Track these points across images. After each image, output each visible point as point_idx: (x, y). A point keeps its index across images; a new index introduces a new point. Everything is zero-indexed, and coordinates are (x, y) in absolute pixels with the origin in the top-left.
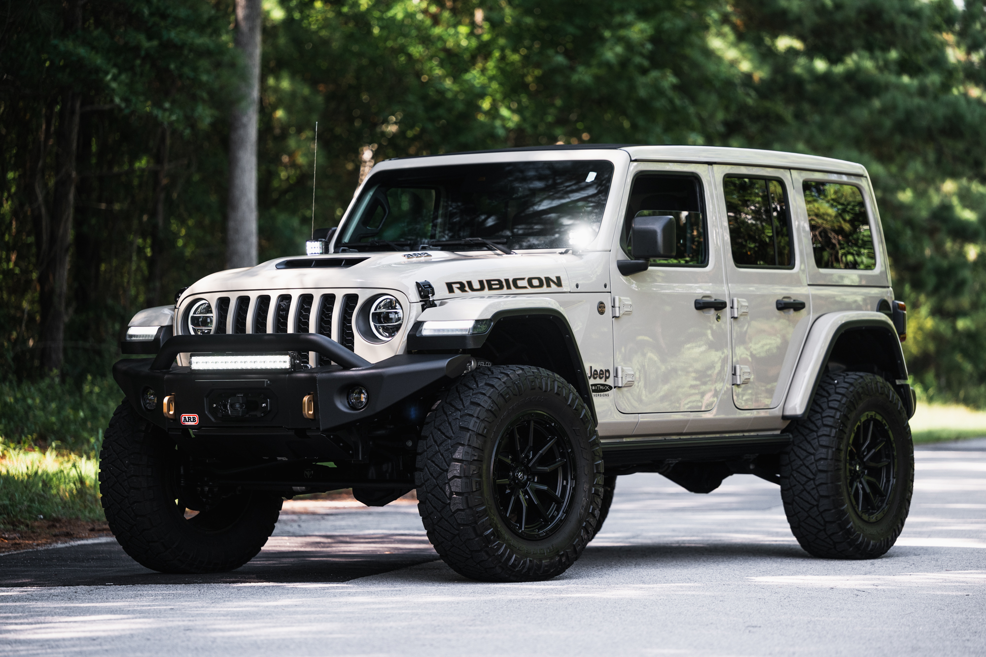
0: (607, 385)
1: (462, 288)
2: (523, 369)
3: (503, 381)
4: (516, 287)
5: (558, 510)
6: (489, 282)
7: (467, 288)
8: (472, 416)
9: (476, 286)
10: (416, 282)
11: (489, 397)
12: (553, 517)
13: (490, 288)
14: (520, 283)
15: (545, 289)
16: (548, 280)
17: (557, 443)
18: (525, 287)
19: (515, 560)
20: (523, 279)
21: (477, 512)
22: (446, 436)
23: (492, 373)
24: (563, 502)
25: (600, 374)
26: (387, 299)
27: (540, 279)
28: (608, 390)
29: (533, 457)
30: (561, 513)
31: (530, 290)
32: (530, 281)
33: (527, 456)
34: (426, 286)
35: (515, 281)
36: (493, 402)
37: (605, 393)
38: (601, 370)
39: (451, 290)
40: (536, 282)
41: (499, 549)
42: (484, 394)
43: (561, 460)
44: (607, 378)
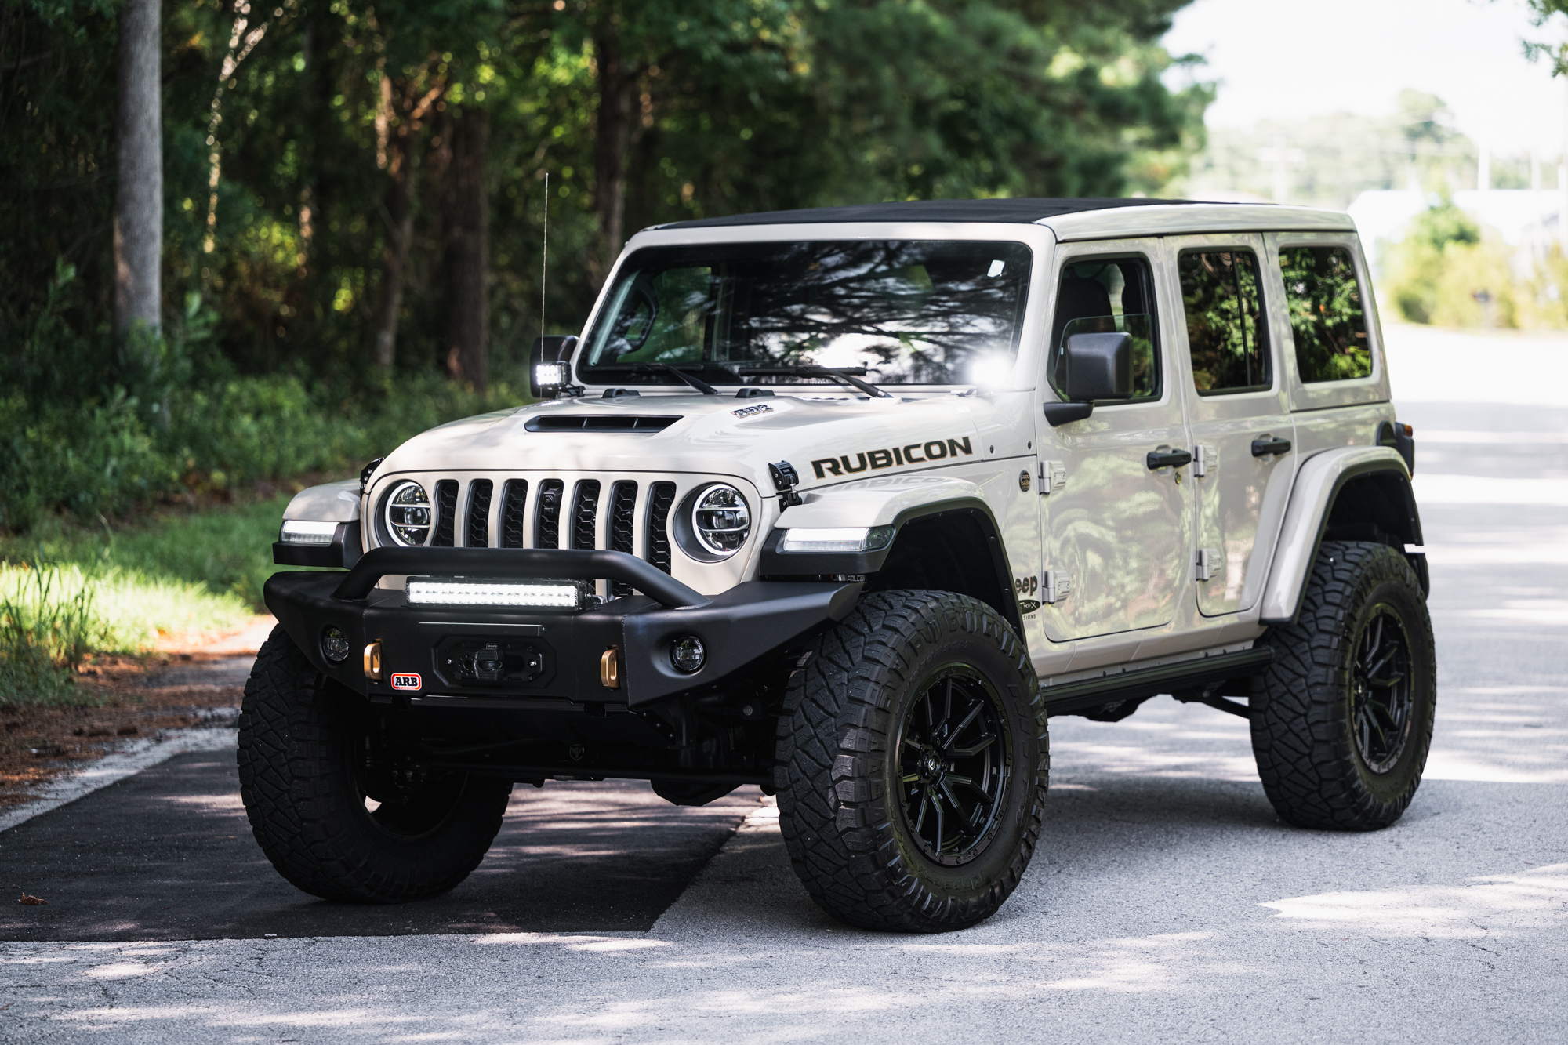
0: (1033, 601)
1: (835, 470)
2: (937, 600)
3: (911, 620)
4: (911, 460)
5: (986, 814)
6: (871, 455)
7: (842, 469)
8: (868, 679)
9: (855, 463)
10: (770, 465)
11: (893, 649)
12: (980, 827)
13: (875, 466)
14: (916, 453)
15: (948, 459)
16: (952, 442)
17: (984, 711)
18: (922, 459)
19: (931, 902)
20: (918, 446)
21: (879, 832)
22: (826, 712)
23: (891, 607)
24: (993, 802)
25: (1024, 585)
26: (719, 489)
27: (940, 444)
28: (1034, 609)
29: (950, 733)
30: (990, 819)
31: (930, 463)
32: (928, 446)
33: (941, 733)
34: (785, 471)
35: (907, 449)
36: (899, 656)
37: (1030, 614)
38: (1026, 579)
39: (820, 474)
40: (936, 450)
41: (908, 887)
42: (884, 644)
43: (988, 737)
44: (1033, 589)
